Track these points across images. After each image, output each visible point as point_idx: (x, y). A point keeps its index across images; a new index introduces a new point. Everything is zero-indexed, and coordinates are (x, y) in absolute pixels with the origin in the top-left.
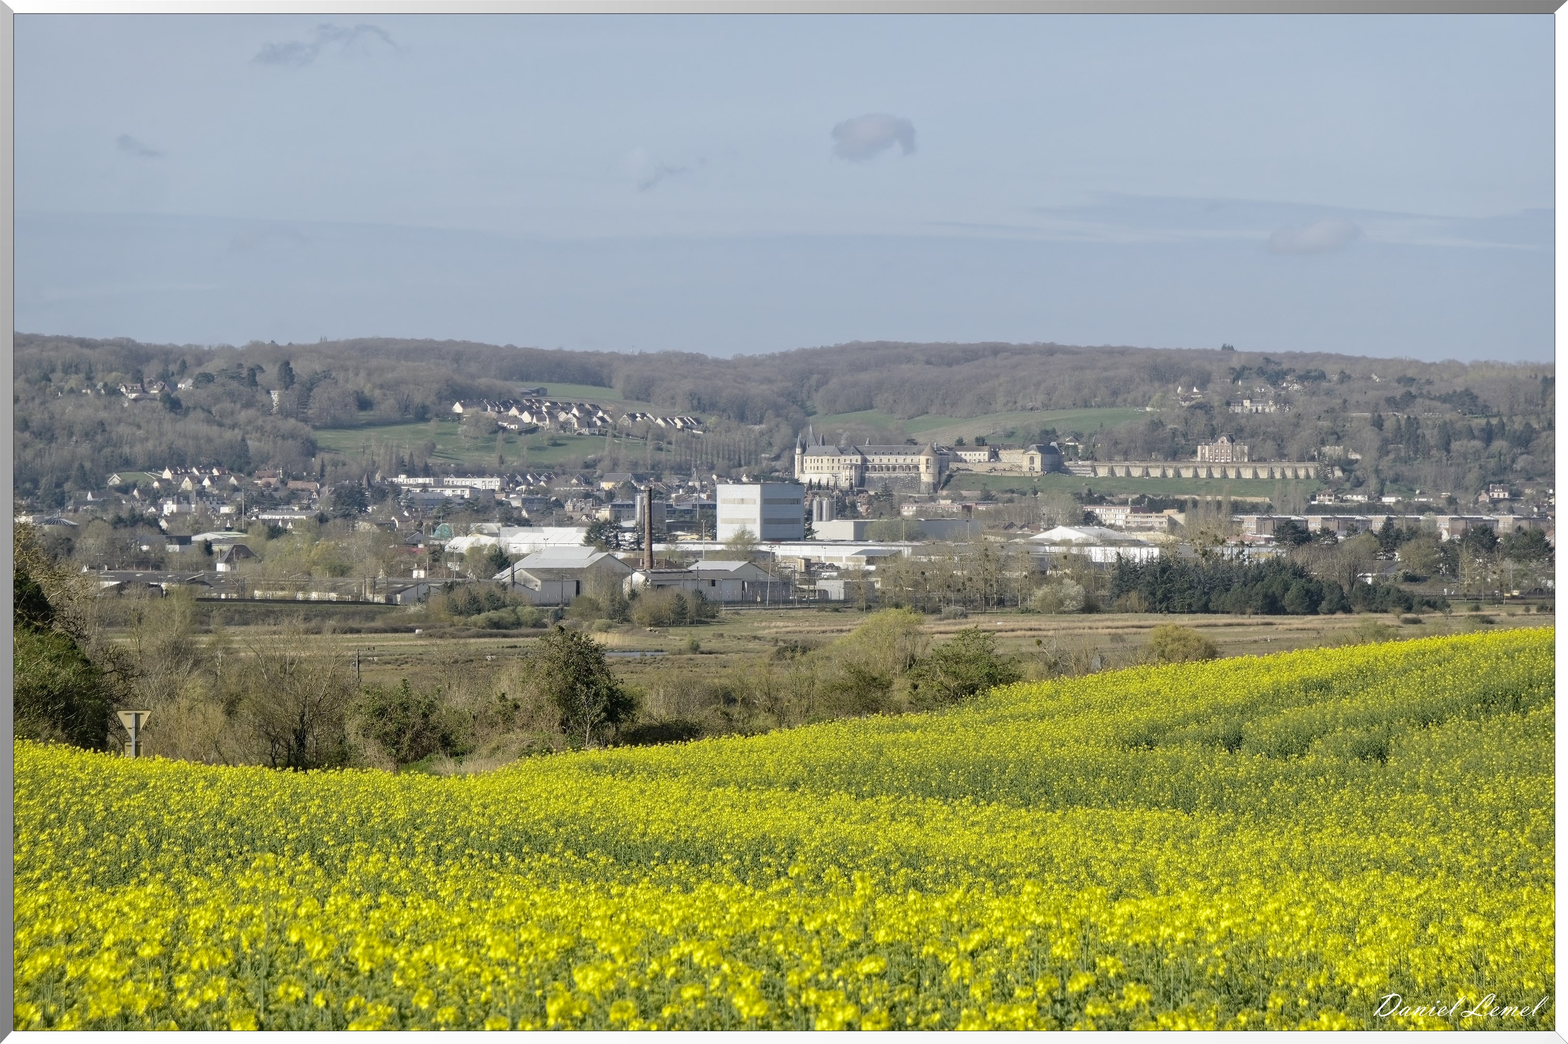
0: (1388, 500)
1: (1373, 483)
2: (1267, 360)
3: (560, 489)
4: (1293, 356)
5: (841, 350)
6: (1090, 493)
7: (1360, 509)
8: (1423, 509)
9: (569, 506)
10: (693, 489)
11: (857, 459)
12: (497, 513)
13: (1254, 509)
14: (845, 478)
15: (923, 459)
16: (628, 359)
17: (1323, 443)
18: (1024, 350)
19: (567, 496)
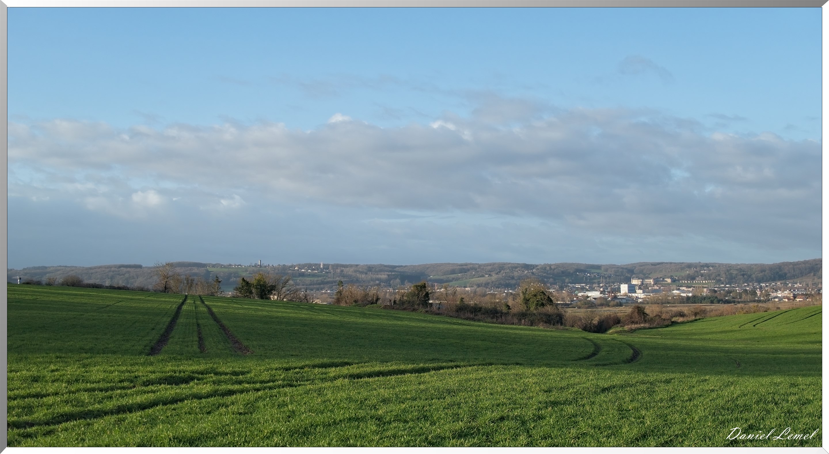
0: (727, 286)
1: (725, 283)
2: (706, 264)
3: (594, 285)
4: (710, 263)
5: (637, 263)
6: (679, 285)
7: (723, 287)
8: (733, 287)
9: (596, 288)
10: (615, 285)
11: (641, 280)
12: (585, 289)
13: (705, 287)
14: (639, 283)
15: (652, 280)
16: (604, 265)
17: (716, 277)
18: (667, 263)
19: (595, 287)
